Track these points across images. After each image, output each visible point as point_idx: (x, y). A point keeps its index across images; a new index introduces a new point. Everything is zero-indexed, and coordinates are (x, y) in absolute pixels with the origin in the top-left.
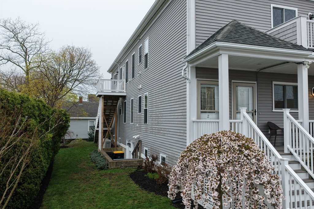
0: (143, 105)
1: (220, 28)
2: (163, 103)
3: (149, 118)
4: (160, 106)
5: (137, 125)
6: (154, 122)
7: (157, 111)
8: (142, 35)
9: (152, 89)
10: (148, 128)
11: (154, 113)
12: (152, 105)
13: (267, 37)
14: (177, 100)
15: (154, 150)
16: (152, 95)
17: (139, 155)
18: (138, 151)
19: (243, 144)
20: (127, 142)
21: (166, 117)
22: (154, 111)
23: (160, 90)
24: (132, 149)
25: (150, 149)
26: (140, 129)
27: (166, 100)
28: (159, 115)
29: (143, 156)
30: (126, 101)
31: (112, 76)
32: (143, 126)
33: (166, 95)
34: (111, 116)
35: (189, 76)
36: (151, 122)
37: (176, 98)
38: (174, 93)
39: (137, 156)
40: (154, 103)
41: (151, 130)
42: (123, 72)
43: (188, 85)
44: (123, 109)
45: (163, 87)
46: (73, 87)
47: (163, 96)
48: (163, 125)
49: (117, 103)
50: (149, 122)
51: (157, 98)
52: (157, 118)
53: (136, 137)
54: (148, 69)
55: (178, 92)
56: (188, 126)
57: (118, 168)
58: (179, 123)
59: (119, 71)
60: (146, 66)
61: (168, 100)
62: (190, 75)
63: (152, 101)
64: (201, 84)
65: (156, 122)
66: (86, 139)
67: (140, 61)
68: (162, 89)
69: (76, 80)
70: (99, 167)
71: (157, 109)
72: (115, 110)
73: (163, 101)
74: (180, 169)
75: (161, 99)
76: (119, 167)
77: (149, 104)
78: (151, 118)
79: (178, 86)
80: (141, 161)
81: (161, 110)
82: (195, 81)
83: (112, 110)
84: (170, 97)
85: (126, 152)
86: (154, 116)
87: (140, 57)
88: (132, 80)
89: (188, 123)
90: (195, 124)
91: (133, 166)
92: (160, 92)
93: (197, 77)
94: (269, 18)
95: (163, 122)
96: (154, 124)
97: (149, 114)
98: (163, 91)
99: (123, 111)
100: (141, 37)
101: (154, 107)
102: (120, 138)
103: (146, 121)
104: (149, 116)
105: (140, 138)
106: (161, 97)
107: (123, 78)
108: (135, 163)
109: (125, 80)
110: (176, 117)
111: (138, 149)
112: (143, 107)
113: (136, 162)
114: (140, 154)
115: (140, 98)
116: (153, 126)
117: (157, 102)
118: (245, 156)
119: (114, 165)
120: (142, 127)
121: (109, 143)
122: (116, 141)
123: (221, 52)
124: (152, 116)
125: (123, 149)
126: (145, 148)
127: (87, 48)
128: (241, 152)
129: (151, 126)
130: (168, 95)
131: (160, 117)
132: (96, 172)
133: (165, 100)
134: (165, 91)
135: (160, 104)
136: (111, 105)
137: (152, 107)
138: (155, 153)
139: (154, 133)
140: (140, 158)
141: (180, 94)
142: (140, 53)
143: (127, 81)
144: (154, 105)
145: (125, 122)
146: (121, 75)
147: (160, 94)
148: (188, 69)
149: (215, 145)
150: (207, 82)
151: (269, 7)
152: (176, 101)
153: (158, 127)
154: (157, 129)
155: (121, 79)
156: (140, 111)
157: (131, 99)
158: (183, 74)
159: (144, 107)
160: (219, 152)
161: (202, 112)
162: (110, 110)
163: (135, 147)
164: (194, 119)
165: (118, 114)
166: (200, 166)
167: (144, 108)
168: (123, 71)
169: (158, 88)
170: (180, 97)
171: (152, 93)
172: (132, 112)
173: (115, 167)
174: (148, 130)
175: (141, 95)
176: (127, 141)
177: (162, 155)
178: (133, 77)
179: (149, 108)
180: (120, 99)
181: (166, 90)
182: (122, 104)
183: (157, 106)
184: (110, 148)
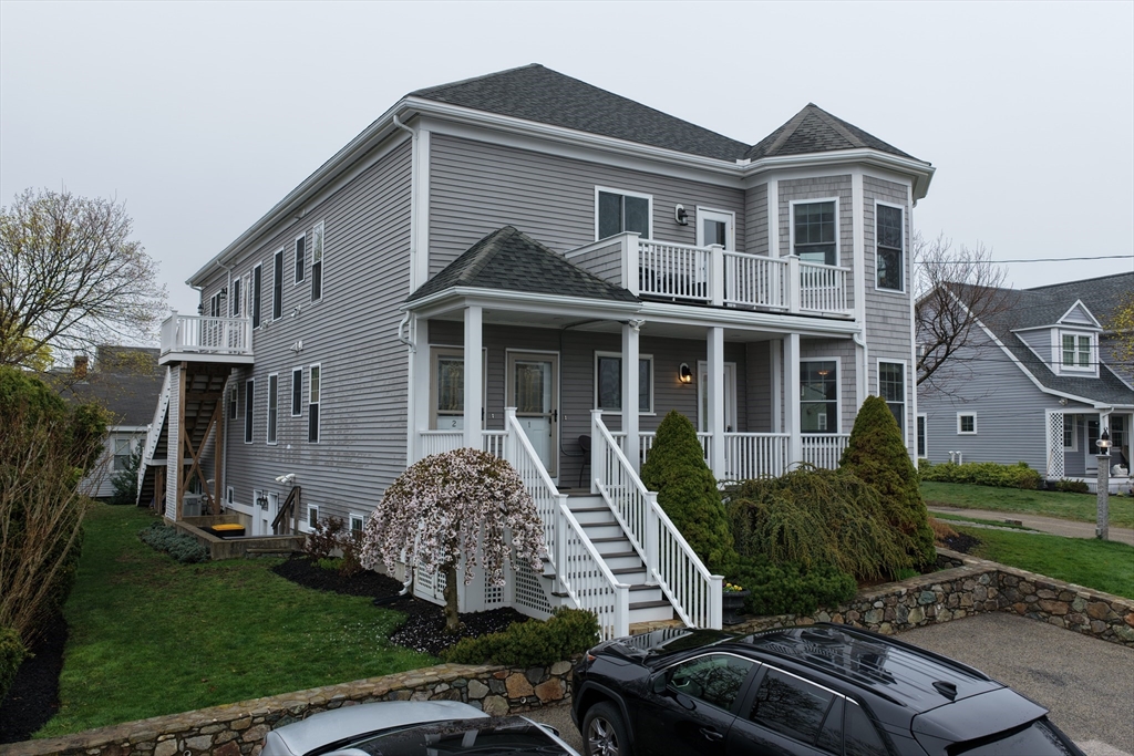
0: (306, 394)
1: (482, 237)
2: (358, 392)
3: (323, 427)
4: (351, 398)
5: (289, 447)
6: (336, 438)
7: (344, 410)
8: (305, 207)
9: (332, 354)
10: (321, 453)
11: (335, 416)
12: (331, 396)
13: (567, 268)
14: (391, 388)
15: (335, 508)
16: (332, 369)
17: (292, 526)
18: (292, 516)
19: (487, 470)
20: (255, 497)
21: (366, 426)
22: (336, 411)
23: (352, 360)
24: (271, 514)
25: (323, 505)
26: (297, 457)
27: (367, 385)
28: (349, 421)
29: (305, 527)
30: (253, 379)
31: (202, 297)
32: (307, 449)
33: (365, 374)
34: (200, 421)
35: (413, 338)
36: (327, 438)
37: (387, 382)
38: (383, 371)
39: (289, 529)
40: (337, 390)
41: (329, 459)
42: (243, 295)
43: (411, 356)
44: (241, 402)
45: (360, 353)
46: (61, 327)
47: (358, 375)
48: (357, 443)
49: (222, 385)
50: (323, 438)
51: (344, 378)
52: (343, 426)
53: (284, 479)
54: (322, 304)
55: (391, 369)
56: (409, 444)
57: (236, 558)
58: (393, 437)
59: (228, 287)
60: (317, 294)
61: (369, 385)
62: (415, 336)
63: (331, 385)
64: (440, 356)
65: (342, 437)
66: (104, 499)
67: (300, 277)
68: (357, 359)
69: (74, 304)
70: (184, 556)
71: (344, 405)
72: (215, 404)
73: (358, 386)
74: (382, 513)
75: (354, 382)
76: (240, 555)
77: (324, 392)
78: (329, 427)
79: (391, 357)
80: (300, 539)
81: (354, 409)
82: (426, 350)
83: (206, 404)
84: (375, 378)
85: (250, 526)
86: (336, 422)
87: (300, 264)
88: (275, 323)
89: (409, 437)
90: (425, 439)
91: (277, 552)
92: (353, 365)
93: (430, 342)
94: (590, 215)
95: (359, 437)
96: (336, 443)
97: (324, 417)
98: (360, 364)
99: (241, 409)
100: (303, 213)
101: (336, 400)
102: (230, 488)
103: (313, 436)
104: (324, 422)
105: (297, 481)
106: (353, 376)
107: (242, 310)
108: (282, 545)
109: (250, 319)
110: (388, 425)
111: (292, 511)
112: (307, 401)
113: (287, 543)
114: (296, 522)
115: (298, 374)
116: (333, 448)
117: (345, 388)
118: (486, 486)
119: (227, 551)
120: (302, 452)
121: (195, 504)
122: (219, 496)
123: (467, 303)
124: (331, 422)
125: (242, 519)
126: (311, 506)
127: (113, 199)
128: (481, 481)
129: (327, 448)
130: (370, 373)
131: (351, 426)
132: (179, 567)
133: (362, 386)
134: (363, 363)
135: (350, 393)
136: (204, 391)
137: (331, 401)
138: (336, 513)
139: (335, 464)
140: (296, 531)
141: (395, 375)
142: (300, 254)
143: (256, 323)
144: (336, 395)
145: (249, 439)
146: (237, 300)
147: (352, 371)
148: (413, 324)
149: (440, 470)
150: (446, 348)
151: (591, 192)
152: (387, 388)
153: (345, 448)
154: (342, 454)
155: (236, 311)
156: (297, 409)
157: (270, 375)
158: (400, 331)
159: (310, 399)
160: (446, 482)
161: (441, 415)
162: (200, 405)
163: (281, 506)
164: (424, 428)
165: (226, 417)
166: (414, 502)
167: (310, 403)
168: (243, 292)
169: (347, 356)
170: (396, 381)
171: (332, 364)
172: (273, 413)
173: (228, 556)
174: (320, 458)
175: (300, 368)
176: (255, 494)
177: (353, 515)
178: (278, 313)
179: (324, 402)
180: (234, 371)
181: (367, 362)
182: (241, 386)
183: (344, 399)
184: (199, 516)
